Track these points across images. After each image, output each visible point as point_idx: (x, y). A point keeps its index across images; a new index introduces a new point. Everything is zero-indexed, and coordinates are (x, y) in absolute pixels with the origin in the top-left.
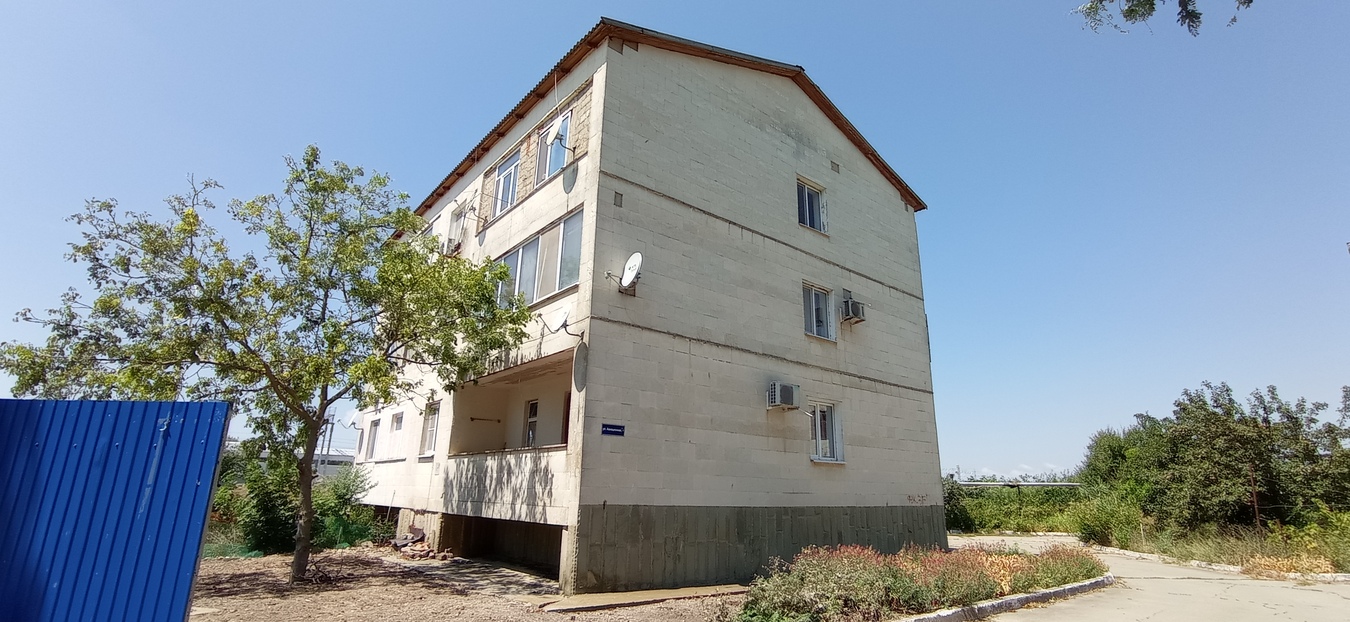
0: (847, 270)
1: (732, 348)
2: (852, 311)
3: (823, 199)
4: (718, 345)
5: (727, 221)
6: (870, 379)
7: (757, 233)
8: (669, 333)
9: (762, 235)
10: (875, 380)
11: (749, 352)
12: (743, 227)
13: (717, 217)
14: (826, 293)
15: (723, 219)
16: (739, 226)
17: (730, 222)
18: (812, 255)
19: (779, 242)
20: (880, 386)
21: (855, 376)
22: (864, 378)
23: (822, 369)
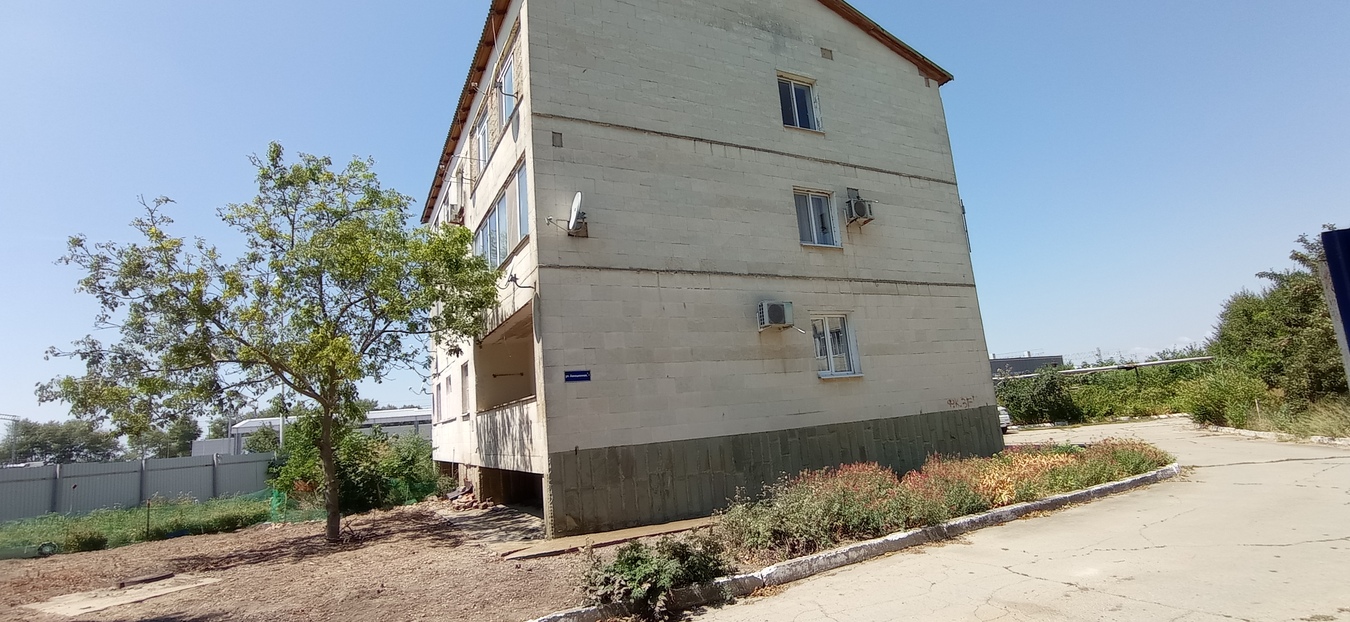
0: (851, 166)
1: (710, 273)
2: (858, 210)
3: (815, 93)
4: (692, 272)
5: (691, 138)
6: (889, 282)
7: (731, 145)
8: (631, 269)
9: (737, 146)
10: (896, 282)
11: (732, 274)
12: (711, 142)
13: (678, 137)
14: (828, 196)
15: (686, 137)
16: (707, 141)
17: (695, 139)
18: (804, 157)
19: (759, 150)
20: (902, 288)
21: (868, 281)
22: (881, 281)
23: (825, 279)
